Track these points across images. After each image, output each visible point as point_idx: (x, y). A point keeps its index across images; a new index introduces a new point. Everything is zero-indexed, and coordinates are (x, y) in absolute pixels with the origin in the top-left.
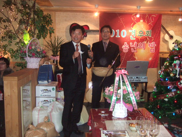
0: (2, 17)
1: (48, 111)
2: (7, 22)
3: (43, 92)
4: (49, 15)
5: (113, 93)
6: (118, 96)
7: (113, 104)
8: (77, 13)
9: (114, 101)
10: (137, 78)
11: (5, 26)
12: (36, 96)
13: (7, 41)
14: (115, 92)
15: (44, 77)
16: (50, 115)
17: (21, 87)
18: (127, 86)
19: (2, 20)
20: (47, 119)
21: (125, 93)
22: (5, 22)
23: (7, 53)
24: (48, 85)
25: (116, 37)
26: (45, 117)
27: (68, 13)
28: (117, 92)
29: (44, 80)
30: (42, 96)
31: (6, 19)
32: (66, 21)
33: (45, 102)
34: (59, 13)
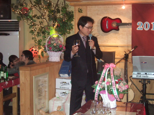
0: (36, 15)
1: (63, 102)
2: (40, 19)
3: (62, 84)
4: (80, 9)
5: (98, 84)
6: (101, 87)
7: (97, 94)
8: (109, 6)
9: (97, 91)
10: (146, 74)
11: (40, 22)
12: (56, 88)
13: (42, 36)
14: (100, 83)
15: (65, 71)
16: (64, 105)
17: (34, 77)
18: (111, 78)
19: (37, 17)
20: (59, 109)
21: (108, 85)
22: (39, 19)
23: (41, 48)
24: (68, 78)
25: (152, 30)
26: (59, 106)
27: (100, 6)
28: (102, 83)
29: (64, 73)
30: (61, 88)
31: (40, 16)
32: (97, 14)
33: (64, 94)
34: (90, 7)
